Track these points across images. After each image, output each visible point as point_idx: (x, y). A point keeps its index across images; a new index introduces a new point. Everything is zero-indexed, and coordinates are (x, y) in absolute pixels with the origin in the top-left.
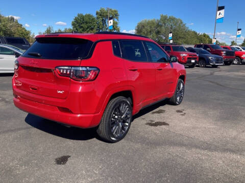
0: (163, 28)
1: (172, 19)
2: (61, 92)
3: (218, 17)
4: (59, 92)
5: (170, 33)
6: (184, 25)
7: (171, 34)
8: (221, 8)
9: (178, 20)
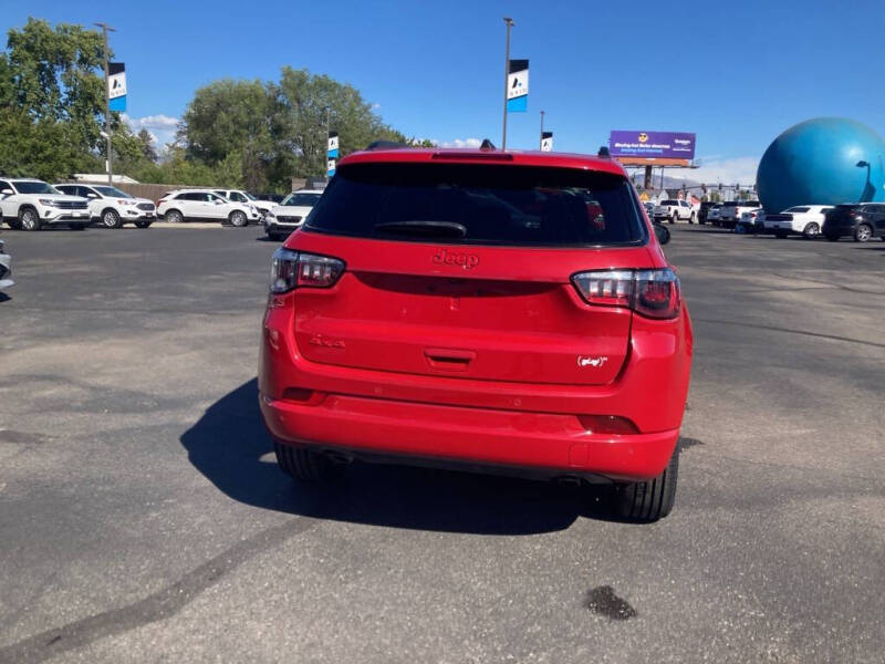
0: (294, 114)
1: (324, 86)
2: (595, 363)
3: (512, 92)
4: (585, 362)
5: (333, 135)
6: (366, 109)
7: (336, 140)
8: (518, 66)
9: (344, 92)
